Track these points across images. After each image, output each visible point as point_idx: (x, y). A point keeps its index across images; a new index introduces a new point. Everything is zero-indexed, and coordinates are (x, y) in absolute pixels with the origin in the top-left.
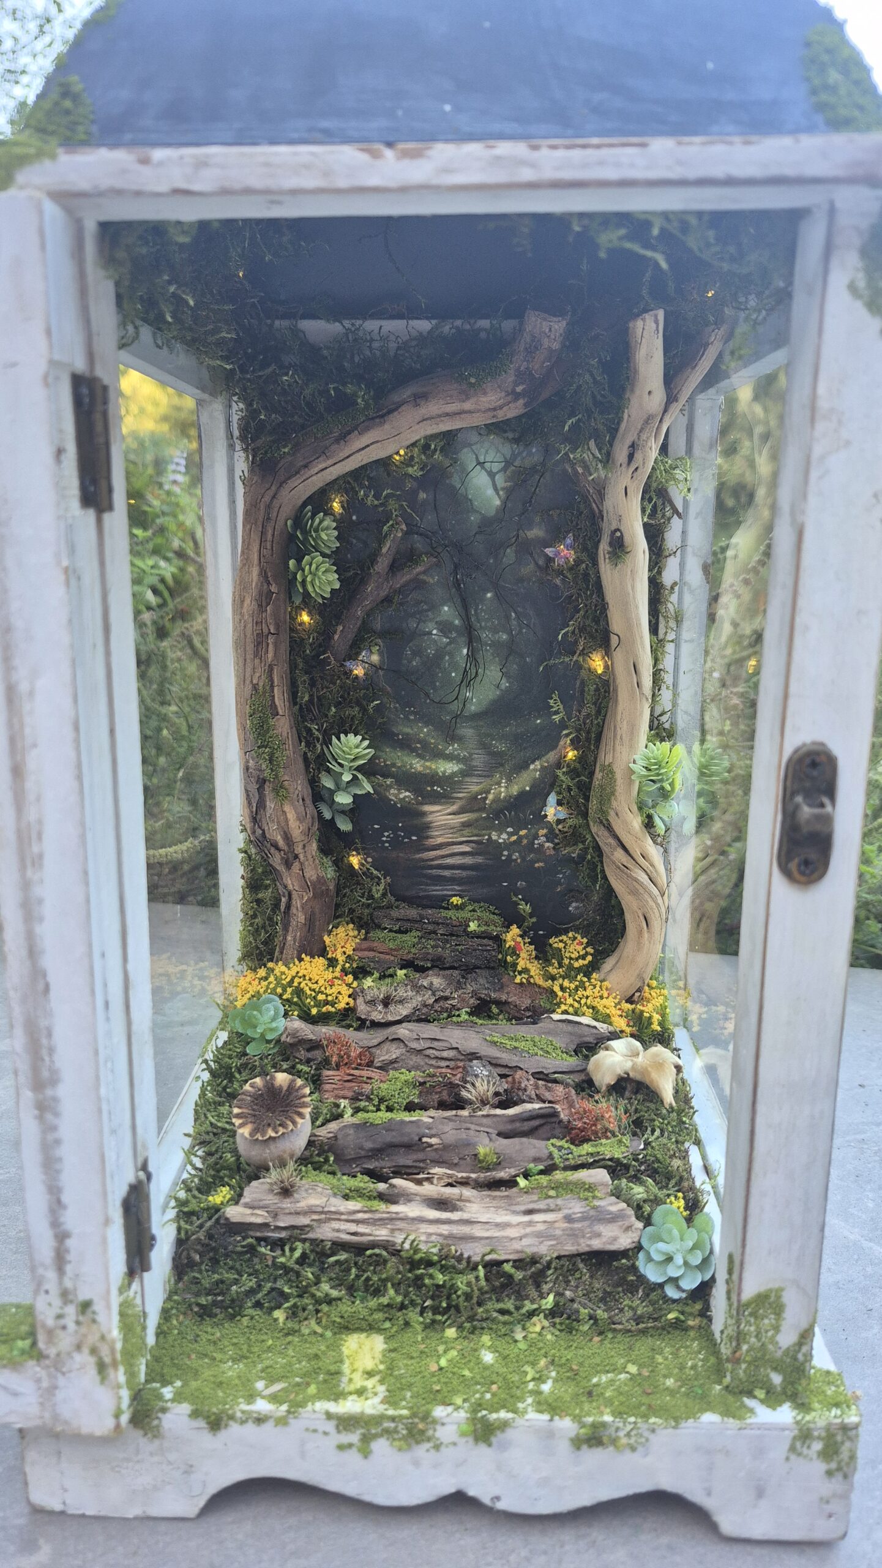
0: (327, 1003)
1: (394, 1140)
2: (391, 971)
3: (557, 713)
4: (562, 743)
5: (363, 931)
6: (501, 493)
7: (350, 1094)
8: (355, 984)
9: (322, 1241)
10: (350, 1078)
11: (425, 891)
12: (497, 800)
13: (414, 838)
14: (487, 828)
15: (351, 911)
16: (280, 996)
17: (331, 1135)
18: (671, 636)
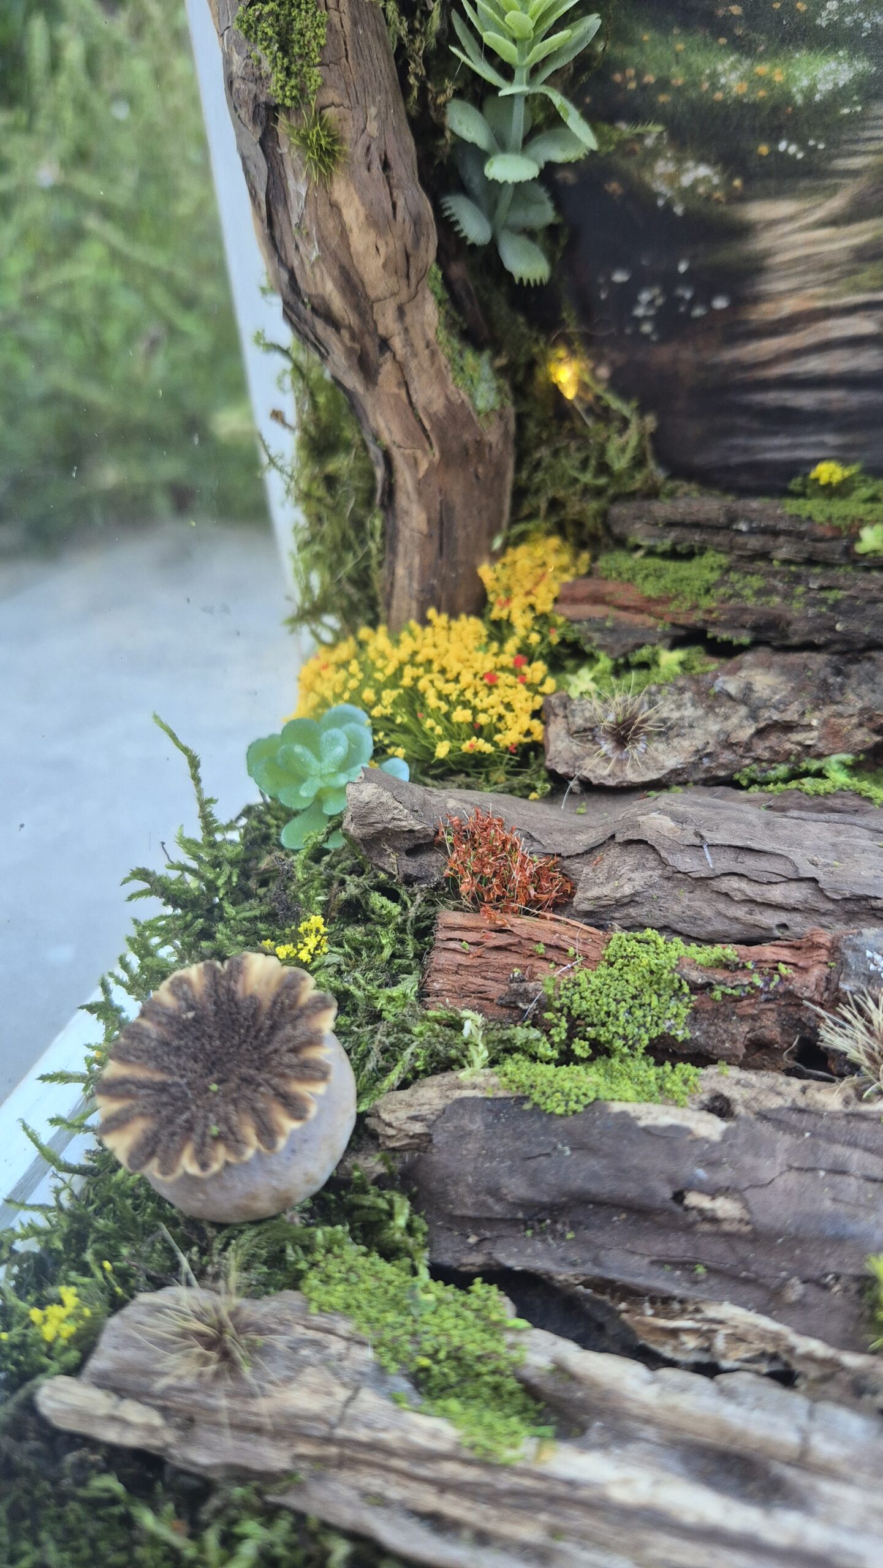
0: (478, 731)
1: (593, 1187)
2: (644, 653)
5: (585, 556)
7: (496, 990)
8: (550, 685)
9: (327, 1527)
10: (502, 940)
11: (746, 450)
13: (720, 303)
15: (555, 505)
16: (368, 708)
17: (418, 1128)
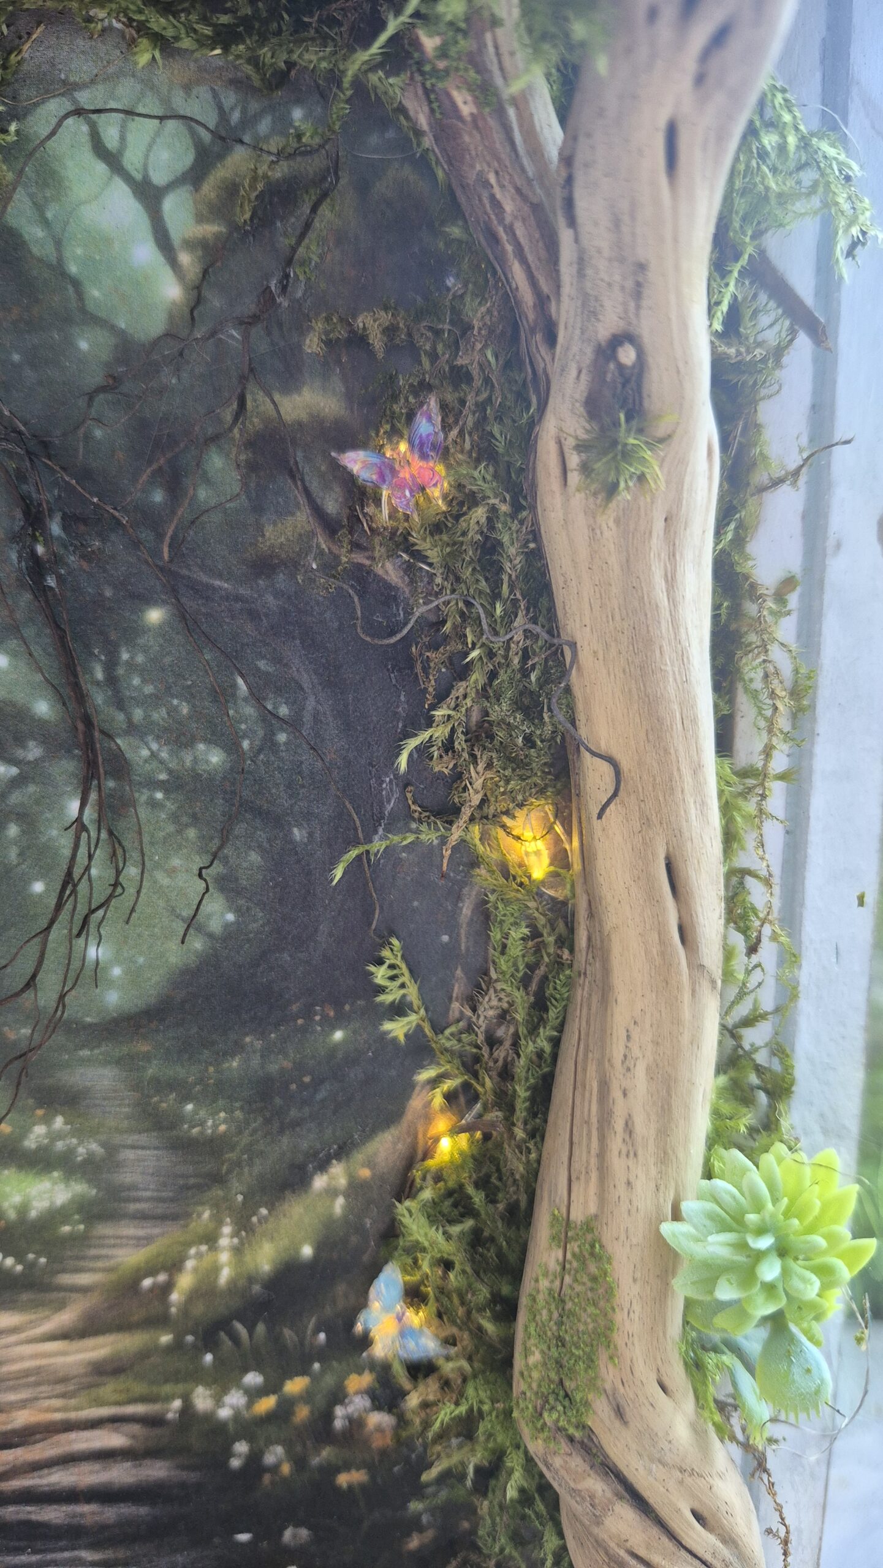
3: (399, 1010)
4: (416, 1103)
6: (185, 258)
12: (205, 1290)
14: (175, 1377)
18: (779, 763)
